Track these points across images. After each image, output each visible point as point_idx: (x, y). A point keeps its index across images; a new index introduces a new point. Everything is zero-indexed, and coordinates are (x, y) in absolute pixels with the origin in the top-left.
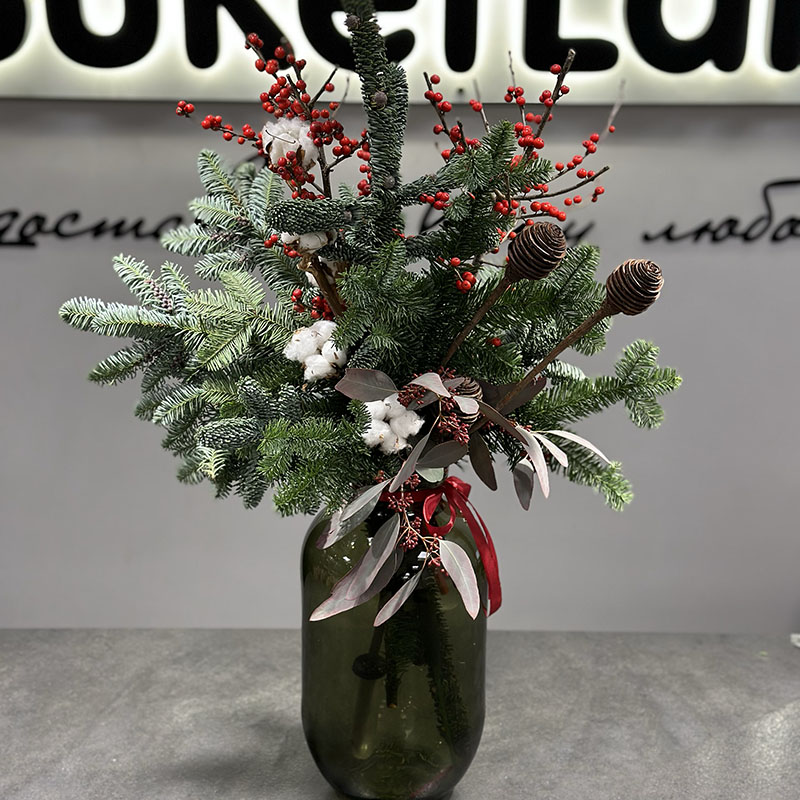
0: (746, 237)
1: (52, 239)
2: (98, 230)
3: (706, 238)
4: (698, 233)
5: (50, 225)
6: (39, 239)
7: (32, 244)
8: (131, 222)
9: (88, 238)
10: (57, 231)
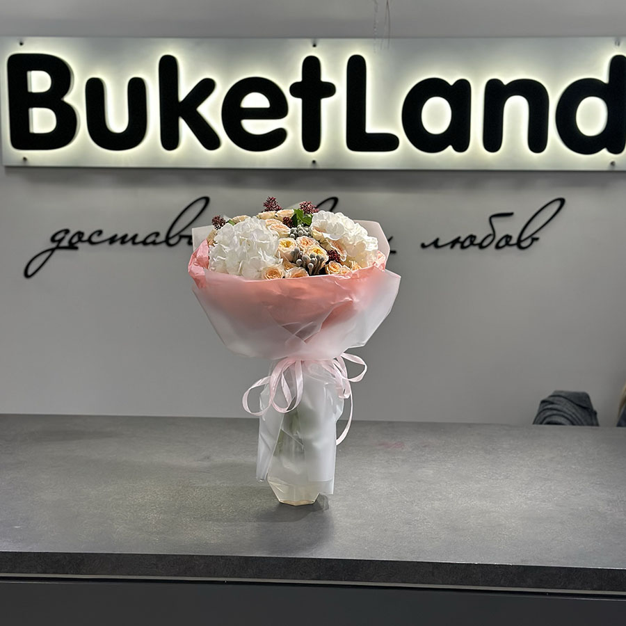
0: (481, 246)
1: (87, 245)
2: (112, 240)
3: (458, 246)
4: (454, 243)
5: (85, 237)
6: (79, 245)
7: (76, 248)
8: (130, 236)
9: (107, 244)
10: (90, 241)
